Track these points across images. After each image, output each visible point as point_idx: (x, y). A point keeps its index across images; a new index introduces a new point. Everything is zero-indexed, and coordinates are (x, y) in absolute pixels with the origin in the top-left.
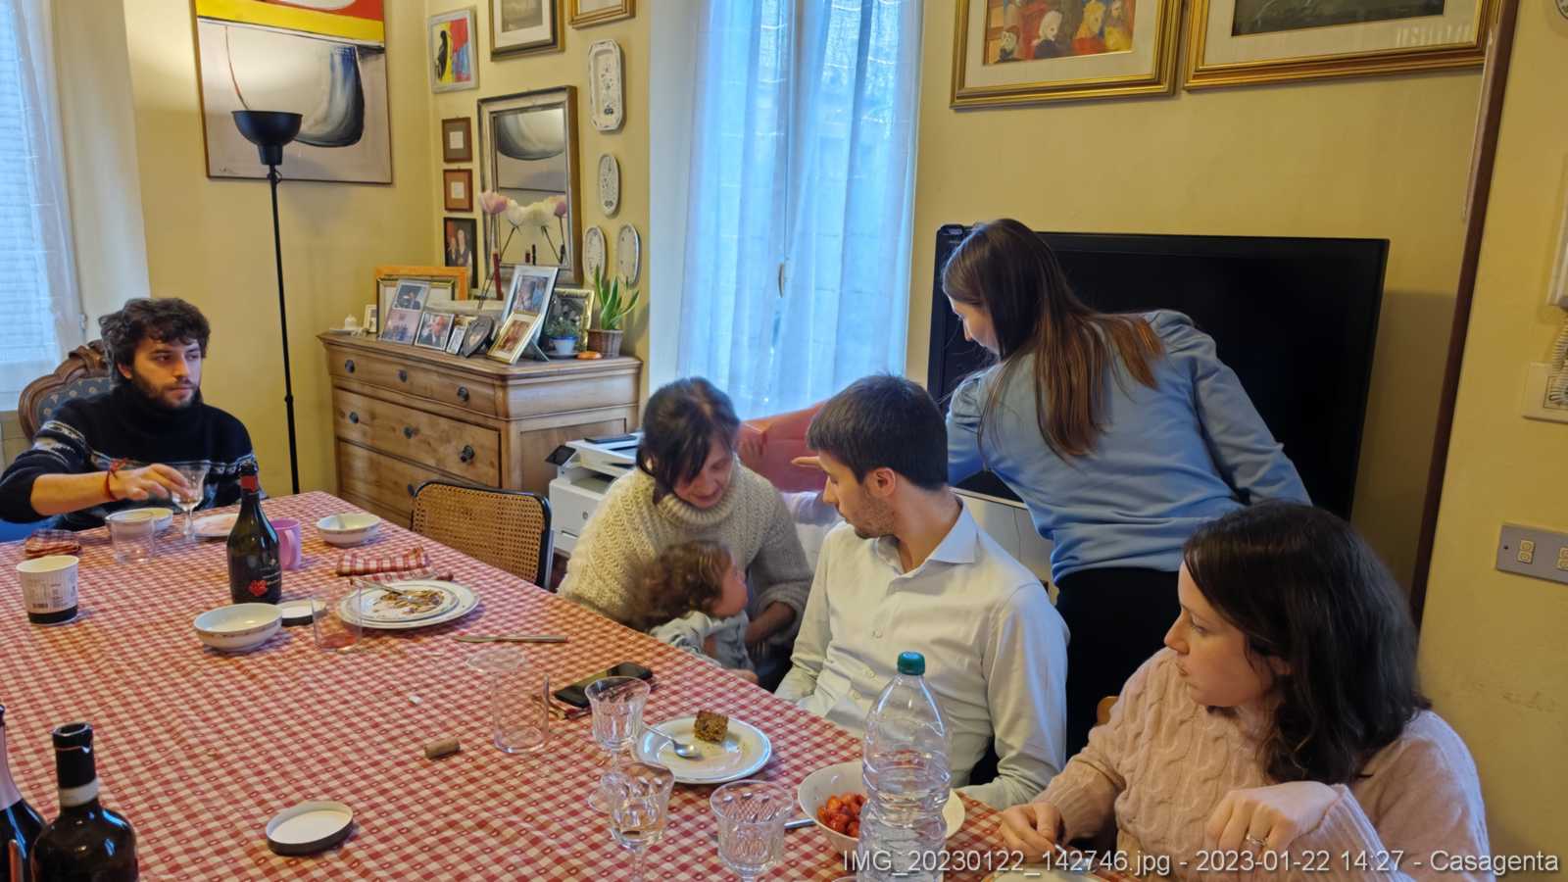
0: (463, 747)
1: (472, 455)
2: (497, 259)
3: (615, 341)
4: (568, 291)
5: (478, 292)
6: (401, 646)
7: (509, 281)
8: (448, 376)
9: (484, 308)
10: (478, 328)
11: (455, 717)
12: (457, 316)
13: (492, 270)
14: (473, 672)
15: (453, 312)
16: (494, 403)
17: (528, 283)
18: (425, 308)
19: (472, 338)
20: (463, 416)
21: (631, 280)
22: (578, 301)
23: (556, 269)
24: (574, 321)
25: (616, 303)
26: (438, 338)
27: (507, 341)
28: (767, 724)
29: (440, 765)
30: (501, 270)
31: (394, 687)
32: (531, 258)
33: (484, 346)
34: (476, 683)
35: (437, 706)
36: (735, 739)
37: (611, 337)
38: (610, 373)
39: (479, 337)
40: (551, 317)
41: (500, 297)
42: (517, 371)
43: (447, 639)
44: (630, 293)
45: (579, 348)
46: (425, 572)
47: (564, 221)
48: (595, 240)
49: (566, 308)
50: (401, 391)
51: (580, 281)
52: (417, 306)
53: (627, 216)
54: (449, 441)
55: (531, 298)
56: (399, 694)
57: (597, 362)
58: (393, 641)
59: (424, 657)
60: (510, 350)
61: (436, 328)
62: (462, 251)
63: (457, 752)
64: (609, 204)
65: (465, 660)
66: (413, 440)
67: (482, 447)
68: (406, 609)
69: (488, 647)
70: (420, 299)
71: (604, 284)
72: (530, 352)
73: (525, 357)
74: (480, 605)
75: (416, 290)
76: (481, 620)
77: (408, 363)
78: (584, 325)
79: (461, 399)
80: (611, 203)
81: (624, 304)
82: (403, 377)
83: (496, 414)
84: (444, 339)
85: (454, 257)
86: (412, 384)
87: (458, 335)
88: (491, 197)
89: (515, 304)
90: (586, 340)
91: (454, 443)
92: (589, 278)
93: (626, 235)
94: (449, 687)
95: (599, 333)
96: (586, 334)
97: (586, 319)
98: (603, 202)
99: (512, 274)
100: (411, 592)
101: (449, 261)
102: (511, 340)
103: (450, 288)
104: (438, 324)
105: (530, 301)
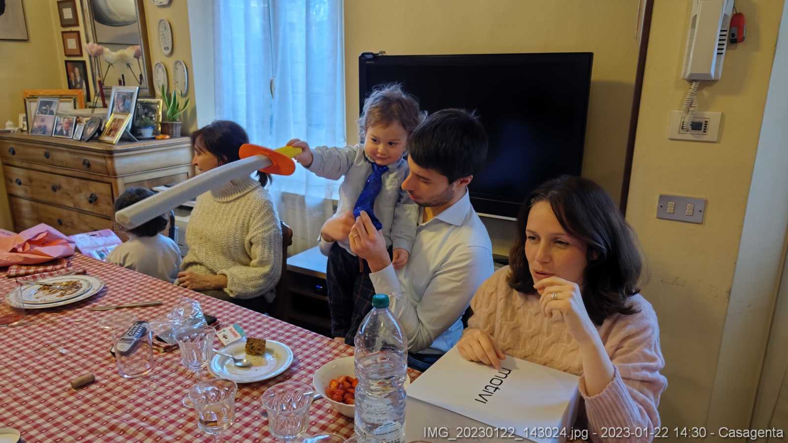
0: (97, 378)
1: (96, 199)
2: (101, 84)
3: (177, 128)
4: (146, 100)
5: (91, 104)
6: (53, 318)
7: (109, 96)
8: (76, 153)
9: (95, 112)
10: (92, 124)
11: (91, 359)
12: (78, 117)
13: (98, 90)
14: (102, 329)
15: (76, 116)
16: (106, 167)
17: (121, 96)
18: (57, 114)
19: (88, 130)
20: (88, 176)
21: (184, 92)
22: (153, 106)
23: (138, 88)
24: (151, 118)
25: (176, 107)
26: (67, 131)
27: (111, 130)
28: (289, 340)
29: (82, 392)
30: (104, 91)
31: (49, 345)
32: (122, 83)
33: (97, 134)
34: (104, 336)
35: (79, 354)
36: (271, 352)
37: (174, 126)
38: (177, 146)
39: (93, 129)
40: (137, 116)
41: (105, 106)
42: (119, 148)
43: (84, 310)
44: (184, 100)
45: (156, 133)
46: (68, 271)
47: (141, 60)
48: (160, 70)
49: (146, 110)
50: (47, 164)
51: (153, 95)
52: (52, 113)
53: (178, 55)
54: (80, 192)
55: (124, 105)
56: (52, 349)
57: (167, 140)
58: (47, 316)
59: (69, 323)
60: (113, 136)
61: (65, 125)
62: (79, 81)
63: (93, 381)
64: (167, 48)
65: (97, 322)
66: (58, 193)
67: (101, 194)
68: (58, 294)
69: (112, 312)
70: (54, 108)
71: (168, 96)
72: (125, 136)
73: (123, 140)
74: (105, 287)
75: (50, 103)
76: (106, 296)
77: (49, 148)
78: (158, 119)
79: (86, 167)
80: (168, 48)
81: (181, 106)
82: (47, 155)
83: (109, 175)
84: (71, 132)
85: (74, 84)
86: (52, 159)
87: (80, 129)
88: (93, 47)
89: (114, 109)
90: (160, 129)
91: (84, 193)
92: (158, 92)
93: (179, 66)
94: (87, 340)
95: (167, 124)
96: (159, 125)
97: (159, 116)
98: (163, 48)
99: (110, 92)
100: (58, 284)
101: (70, 87)
102: (113, 130)
103: (73, 102)
104: (66, 123)
105: (123, 107)
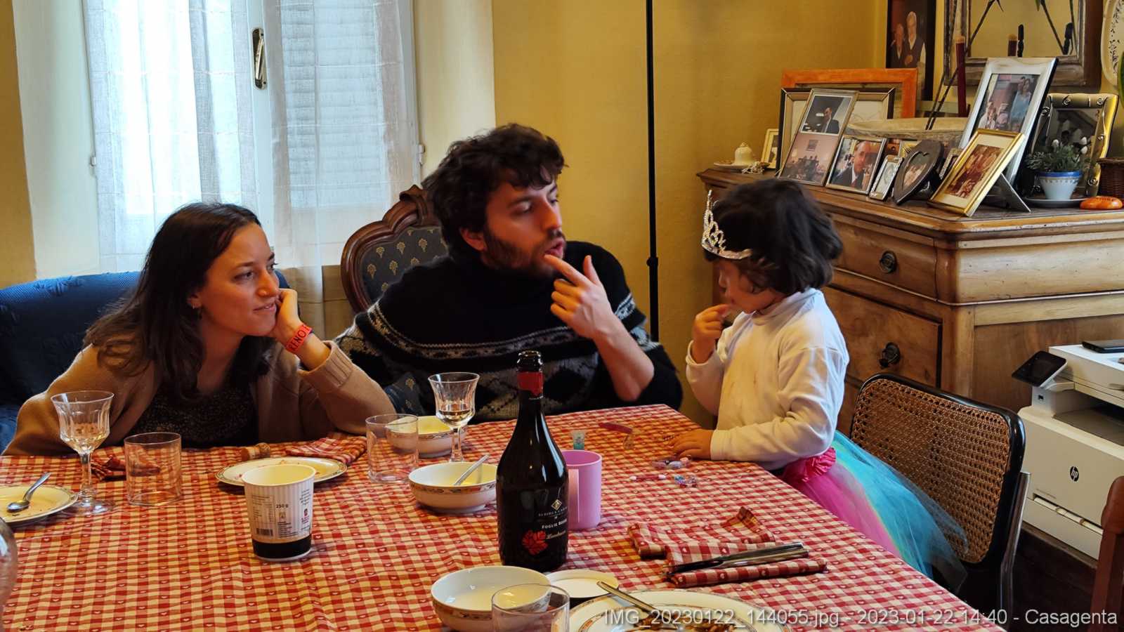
1: (899, 358)
2: (963, 52)
4: (1072, 96)
5: (929, 106)
7: (976, 85)
8: (868, 233)
9: (936, 128)
10: (920, 158)
12: (890, 141)
13: (954, 66)
15: (887, 135)
18: (845, 130)
19: (909, 173)
20: (888, 296)
23: (1053, 63)
30: (968, 70)
32: (1015, 48)
39: (920, 173)
40: (1038, 140)
41: (961, 110)
42: (975, 225)
45: (1084, 190)
52: (834, 128)
54: (864, 333)
55: (1009, 109)
61: (857, 159)
62: (912, 45)
67: (912, 346)
70: (840, 117)
72: (999, 195)
73: (990, 204)
75: (834, 104)
78: (1096, 153)
79: (886, 270)
84: (868, 177)
87: (890, 169)
91: (872, 337)
96: (1098, 167)
97: (1098, 143)
99: (981, 74)
102: (972, 176)
103: (887, 100)
104: (862, 154)
105: (1006, 115)
